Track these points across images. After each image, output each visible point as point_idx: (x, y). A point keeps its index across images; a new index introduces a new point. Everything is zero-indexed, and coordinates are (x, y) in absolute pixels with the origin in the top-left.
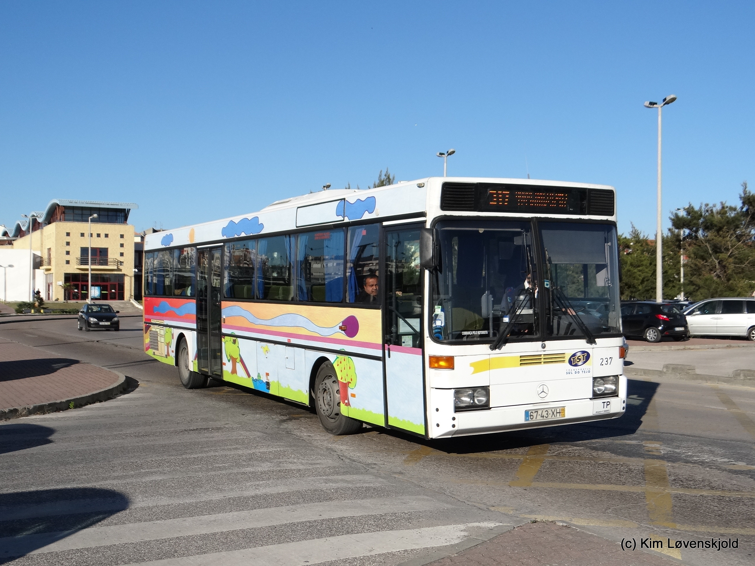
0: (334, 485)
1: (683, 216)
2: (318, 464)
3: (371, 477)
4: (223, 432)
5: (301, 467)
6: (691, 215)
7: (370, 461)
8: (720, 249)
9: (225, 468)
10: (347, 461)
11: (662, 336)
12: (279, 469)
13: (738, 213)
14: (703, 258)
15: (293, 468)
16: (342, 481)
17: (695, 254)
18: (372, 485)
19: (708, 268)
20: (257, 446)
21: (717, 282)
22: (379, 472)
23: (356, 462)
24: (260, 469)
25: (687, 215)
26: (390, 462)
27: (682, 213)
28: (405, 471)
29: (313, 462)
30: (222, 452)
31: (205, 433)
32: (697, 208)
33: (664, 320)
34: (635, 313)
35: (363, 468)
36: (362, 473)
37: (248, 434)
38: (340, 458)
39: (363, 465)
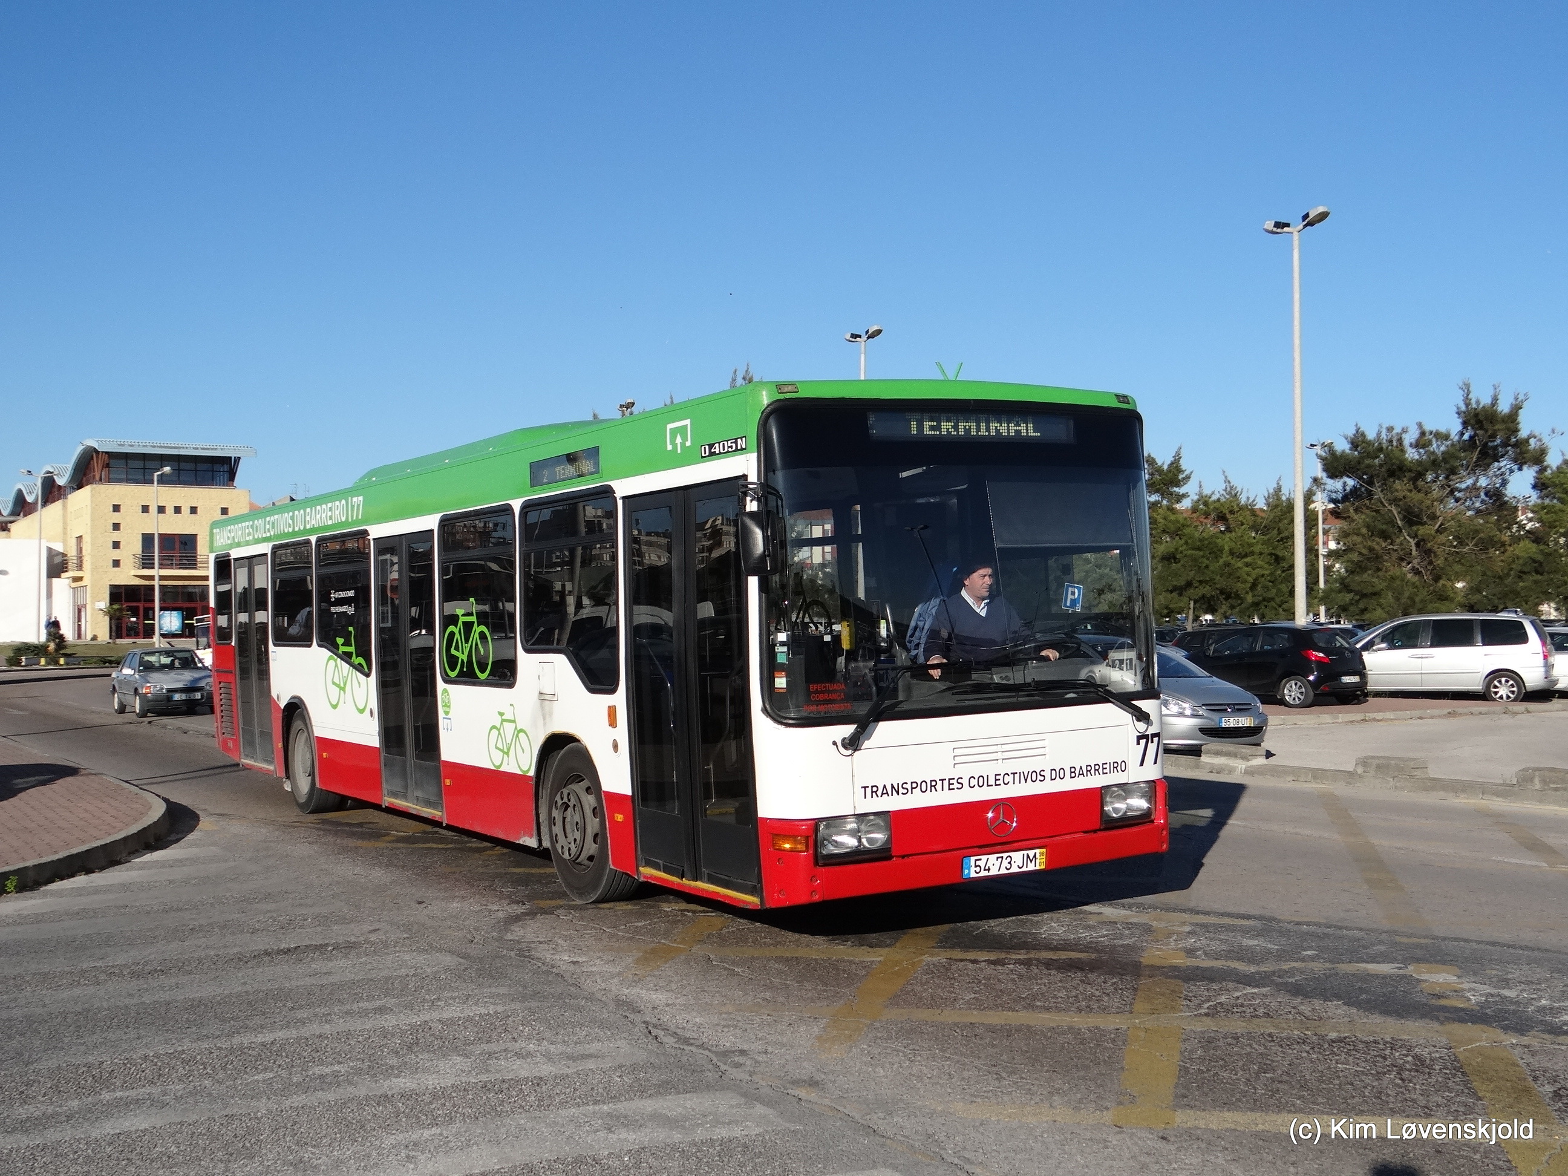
0: (632, 1136)
1: (1343, 452)
2: (591, 1056)
3: (734, 1102)
4: (359, 956)
5: (546, 1069)
6: (1359, 449)
7: (728, 1041)
8: (1417, 516)
9: (336, 1081)
10: (670, 1041)
11: (1315, 695)
12: (484, 1078)
13: (1453, 445)
14: (1384, 536)
15: (524, 1073)
16: (656, 1117)
17: (1368, 527)
18: (737, 1132)
19: (1395, 556)
20: (438, 999)
21: (1414, 584)
22: (755, 1078)
23: (692, 1044)
24: (431, 1081)
25: (1351, 449)
26: (783, 1045)
27: (1342, 446)
28: (823, 1076)
29: (580, 1049)
30: (341, 1021)
31: (313, 959)
32: (1371, 435)
33: (1319, 662)
34: (1258, 648)
35: (711, 1066)
36: (709, 1088)
37: (422, 963)
38: (650, 1032)
39: (709, 1054)
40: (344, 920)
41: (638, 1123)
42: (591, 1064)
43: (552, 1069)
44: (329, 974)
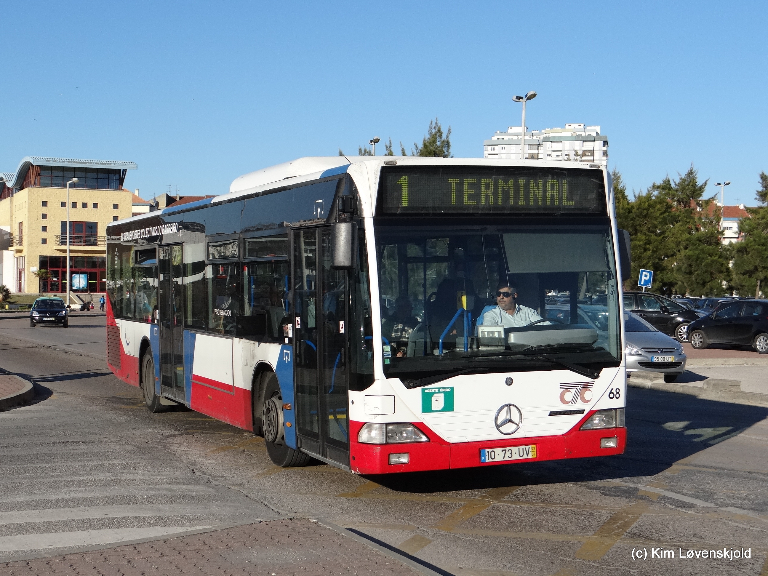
0: (154, 492)
2: (161, 475)
3: (203, 488)
4: (92, 445)
5: (139, 477)
7: (222, 474)
9: (57, 476)
10: (198, 473)
12: (113, 478)
15: (130, 478)
16: (167, 489)
18: (194, 493)
20: (115, 458)
22: (220, 483)
26: (242, 475)
28: (246, 483)
29: (159, 473)
30: (70, 462)
34: (742, 315)
35: (206, 479)
36: (198, 484)
37: (118, 448)
38: (193, 471)
39: (210, 477)
40: (95, 434)
41: (159, 490)
42: (158, 477)
43: (142, 477)
44: (75, 450)
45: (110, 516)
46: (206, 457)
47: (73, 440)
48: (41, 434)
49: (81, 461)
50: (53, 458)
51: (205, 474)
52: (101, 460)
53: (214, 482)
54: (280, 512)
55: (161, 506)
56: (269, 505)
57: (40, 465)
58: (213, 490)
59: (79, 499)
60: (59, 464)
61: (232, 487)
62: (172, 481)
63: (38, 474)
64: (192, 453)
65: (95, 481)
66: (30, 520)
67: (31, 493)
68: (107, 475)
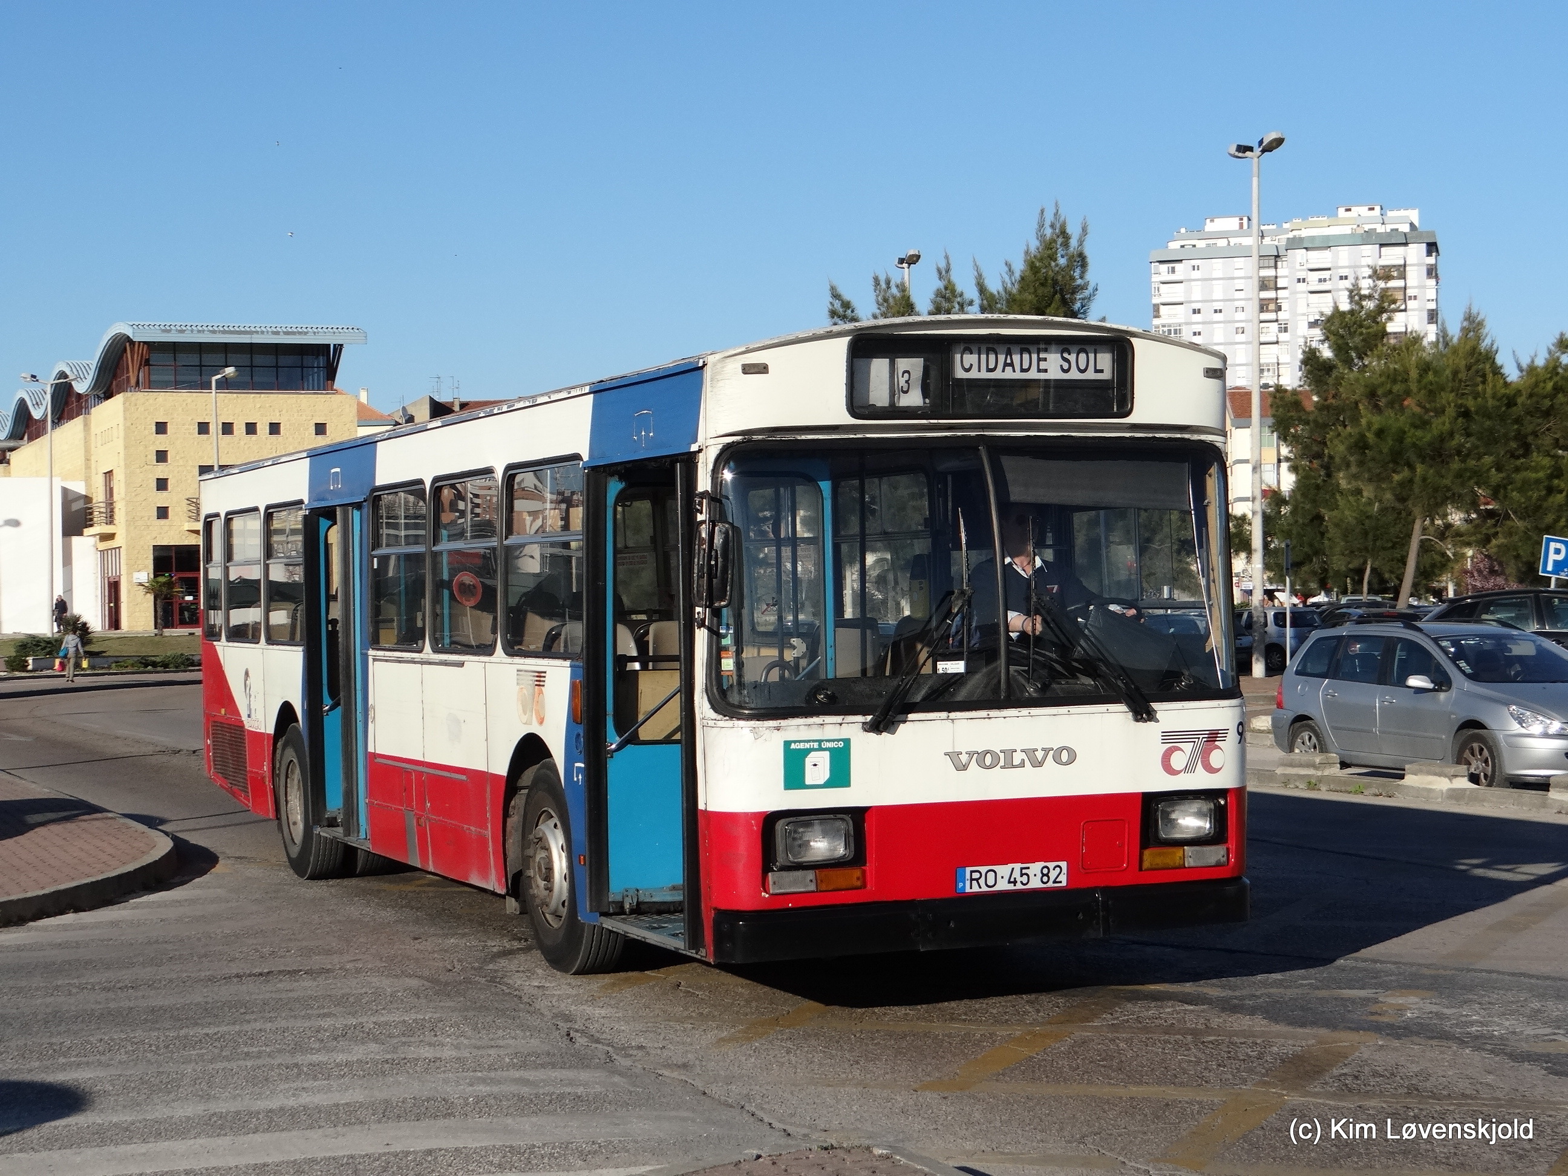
0: (488, 1089)
2: (497, 1047)
4: (327, 978)
7: (636, 1041)
10: (582, 1040)
16: (518, 1080)
22: (636, 1063)
23: (600, 1042)
26: (683, 1043)
28: (697, 1063)
29: (490, 1043)
30: (285, 1021)
35: (603, 1056)
36: (587, 1067)
37: (387, 984)
38: (568, 1035)
39: (610, 1049)
40: (329, 952)
41: (499, 1082)
42: (492, 1052)
43: (454, 1053)
44: (291, 991)
45: (397, 1147)
46: (593, 1000)
47: (282, 968)
48: (206, 956)
49: (309, 1017)
50: (242, 1011)
51: (598, 1041)
52: (354, 1014)
53: (623, 1062)
54: (790, 1129)
55: (509, 1121)
56: (760, 1114)
57: (216, 1030)
58: (624, 1080)
59: (318, 1109)
60: (258, 1025)
61: (666, 1072)
62: (524, 1061)
63: (216, 1051)
64: (559, 992)
65: (347, 1064)
66: (214, 1162)
67: (207, 1097)
68: (372, 1050)
